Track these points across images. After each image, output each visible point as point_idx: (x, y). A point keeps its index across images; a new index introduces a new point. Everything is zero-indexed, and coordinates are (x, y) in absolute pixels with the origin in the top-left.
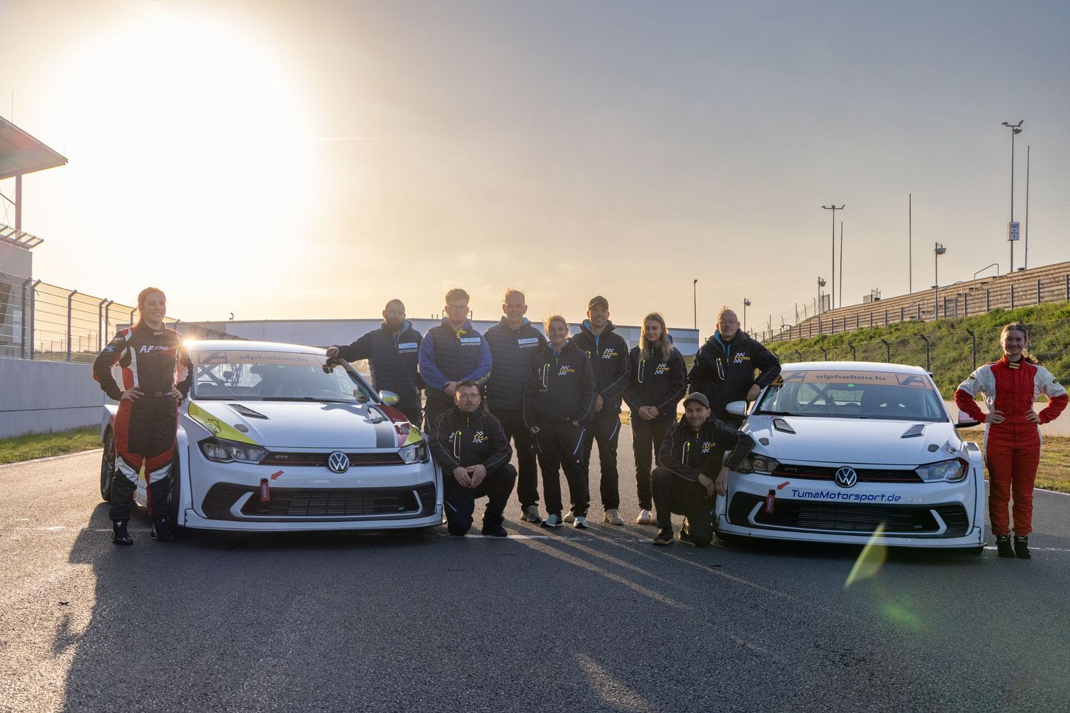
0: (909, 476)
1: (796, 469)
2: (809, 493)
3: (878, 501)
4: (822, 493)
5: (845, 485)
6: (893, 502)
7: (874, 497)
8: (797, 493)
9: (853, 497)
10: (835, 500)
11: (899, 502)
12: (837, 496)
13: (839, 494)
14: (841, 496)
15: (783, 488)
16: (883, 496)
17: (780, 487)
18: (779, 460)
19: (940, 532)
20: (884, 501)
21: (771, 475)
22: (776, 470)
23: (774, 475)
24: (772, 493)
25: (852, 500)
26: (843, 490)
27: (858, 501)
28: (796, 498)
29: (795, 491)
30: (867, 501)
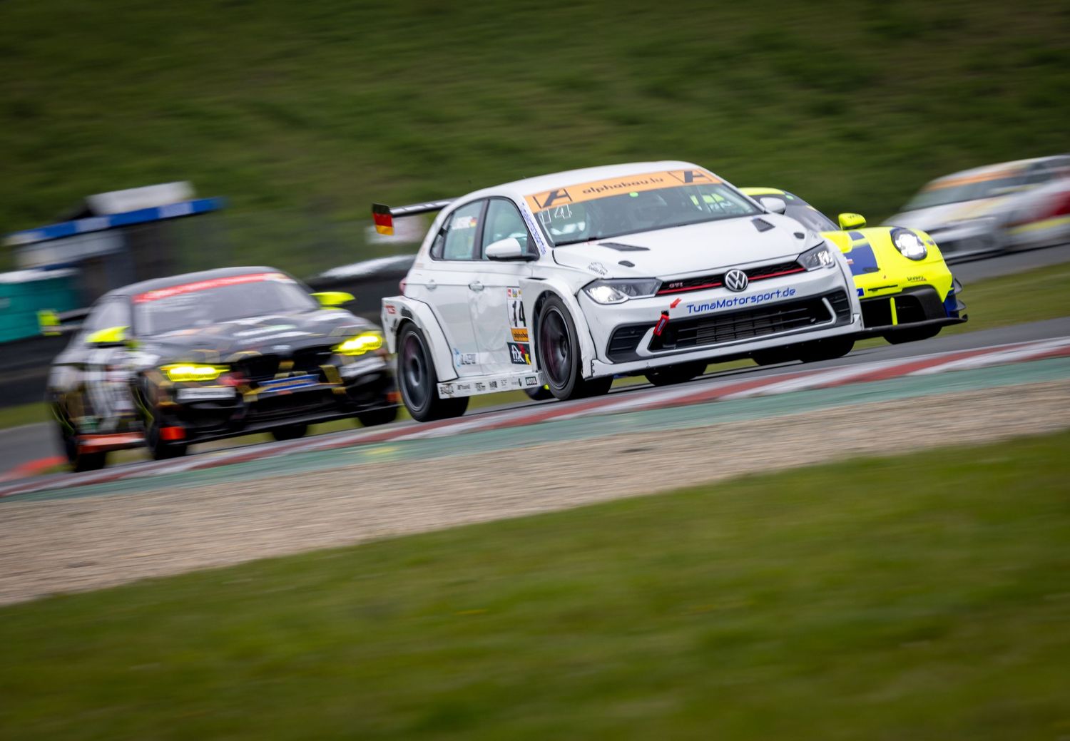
0: (792, 267)
1: (681, 284)
2: (705, 306)
3: (775, 299)
4: (718, 303)
5: (739, 289)
6: (789, 297)
7: (771, 296)
8: (692, 308)
9: (749, 300)
10: (733, 307)
11: (796, 296)
12: (734, 303)
13: (735, 300)
14: (738, 302)
15: (677, 306)
16: (778, 293)
17: (673, 306)
18: (659, 278)
19: (834, 320)
20: (781, 298)
21: (655, 296)
22: (661, 289)
23: (658, 295)
24: (666, 313)
25: (750, 304)
26: (739, 295)
27: (755, 304)
28: (693, 314)
29: (690, 306)
30: (763, 302)
